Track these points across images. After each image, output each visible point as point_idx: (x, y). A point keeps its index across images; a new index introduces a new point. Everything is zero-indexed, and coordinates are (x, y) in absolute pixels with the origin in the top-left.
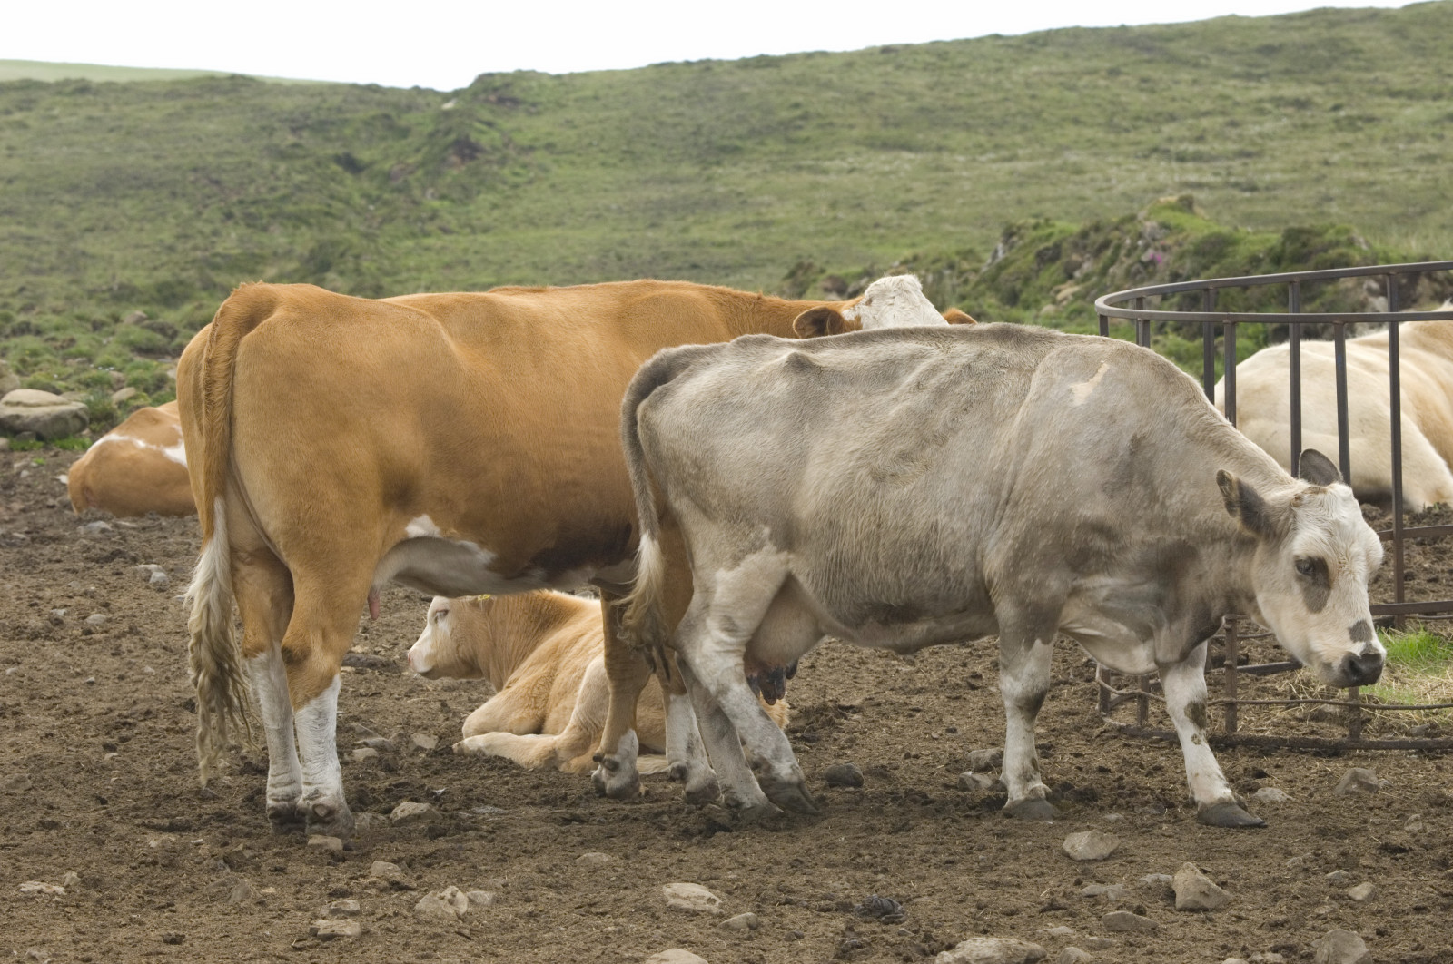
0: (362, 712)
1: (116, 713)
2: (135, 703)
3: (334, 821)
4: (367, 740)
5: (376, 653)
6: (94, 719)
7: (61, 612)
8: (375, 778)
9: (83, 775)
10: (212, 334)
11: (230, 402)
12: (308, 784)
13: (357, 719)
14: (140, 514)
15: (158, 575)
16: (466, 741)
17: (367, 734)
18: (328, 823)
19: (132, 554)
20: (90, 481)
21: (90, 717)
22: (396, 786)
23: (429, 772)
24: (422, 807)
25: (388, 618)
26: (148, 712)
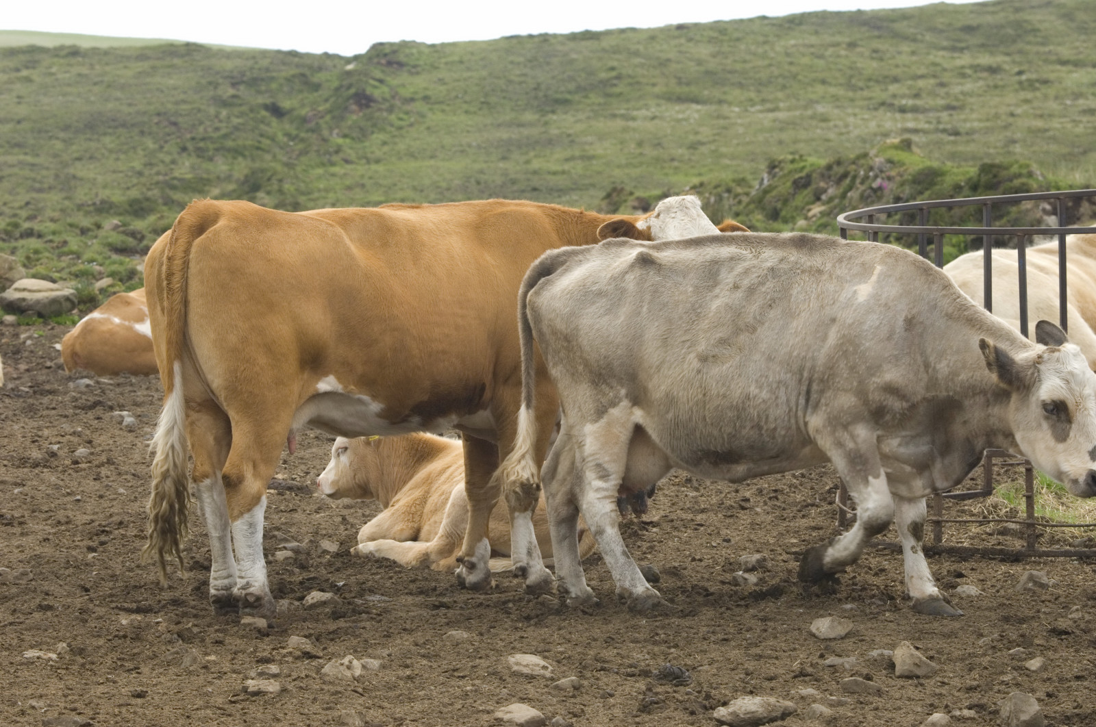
0: (282, 524)
1: (97, 523)
2: (111, 516)
3: (261, 606)
4: (286, 545)
5: (293, 479)
6: (80, 528)
7: (55, 447)
8: (292, 573)
9: (71, 570)
10: (172, 238)
11: (185, 289)
12: (242, 577)
13: (278, 529)
14: (115, 373)
15: (129, 419)
16: (360, 546)
17: (286, 540)
18: (256, 607)
19: (110, 403)
20: (78, 348)
21: (77, 526)
22: (308, 580)
23: (332, 569)
24: (327, 596)
25: (302, 453)
26: (121, 523)
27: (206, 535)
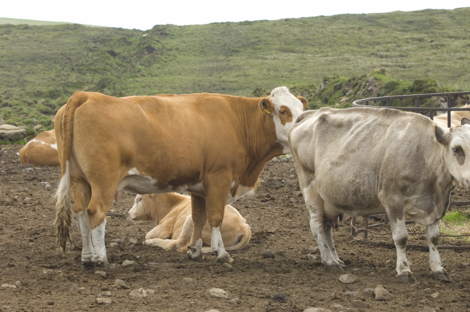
0: (113, 231)
1: (34, 230)
2: (40, 226)
3: (103, 266)
4: (115, 240)
5: (118, 212)
6: (26, 232)
7: (16, 197)
8: (117, 252)
9: (22, 250)
10: (66, 107)
11: (72, 130)
12: (95, 254)
13: (111, 233)
14: (42, 166)
15: (48, 185)
16: (147, 241)
17: (115, 238)
18: (101, 267)
19: (40, 178)
20: (26, 155)
21: (25, 231)
22: (124, 255)
23: (134, 251)
24: (132, 262)
25: (122, 201)
26: (44, 230)
27: (80, 235)
